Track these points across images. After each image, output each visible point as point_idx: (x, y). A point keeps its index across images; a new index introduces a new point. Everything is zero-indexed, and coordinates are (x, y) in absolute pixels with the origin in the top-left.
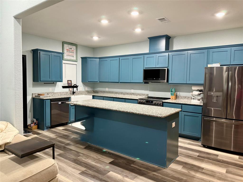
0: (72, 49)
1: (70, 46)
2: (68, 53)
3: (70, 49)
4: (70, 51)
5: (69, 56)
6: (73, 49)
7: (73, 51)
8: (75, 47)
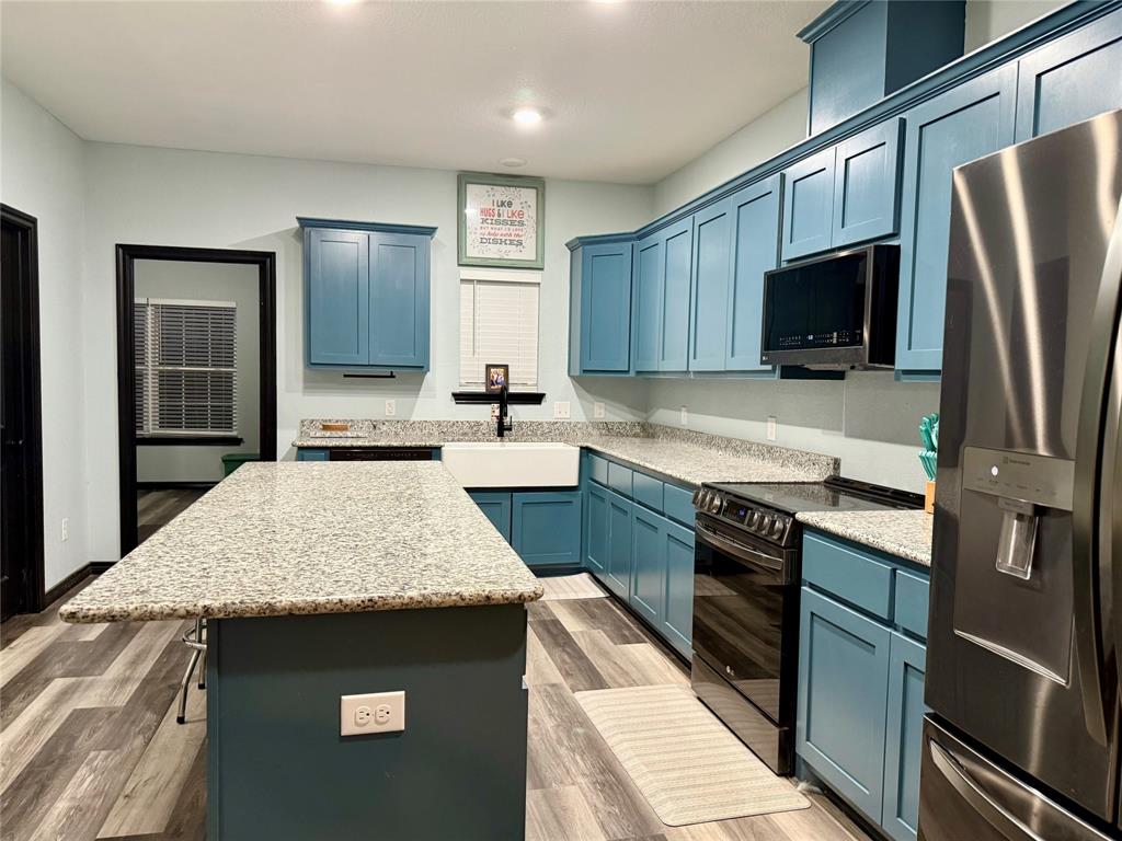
0: (510, 204)
1: (501, 193)
2: (489, 228)
3: (503, 204)
4: (499, 215)
5: (495, 242)
6: (516, 207)
7: (521, 214)
8: (529, 195)
